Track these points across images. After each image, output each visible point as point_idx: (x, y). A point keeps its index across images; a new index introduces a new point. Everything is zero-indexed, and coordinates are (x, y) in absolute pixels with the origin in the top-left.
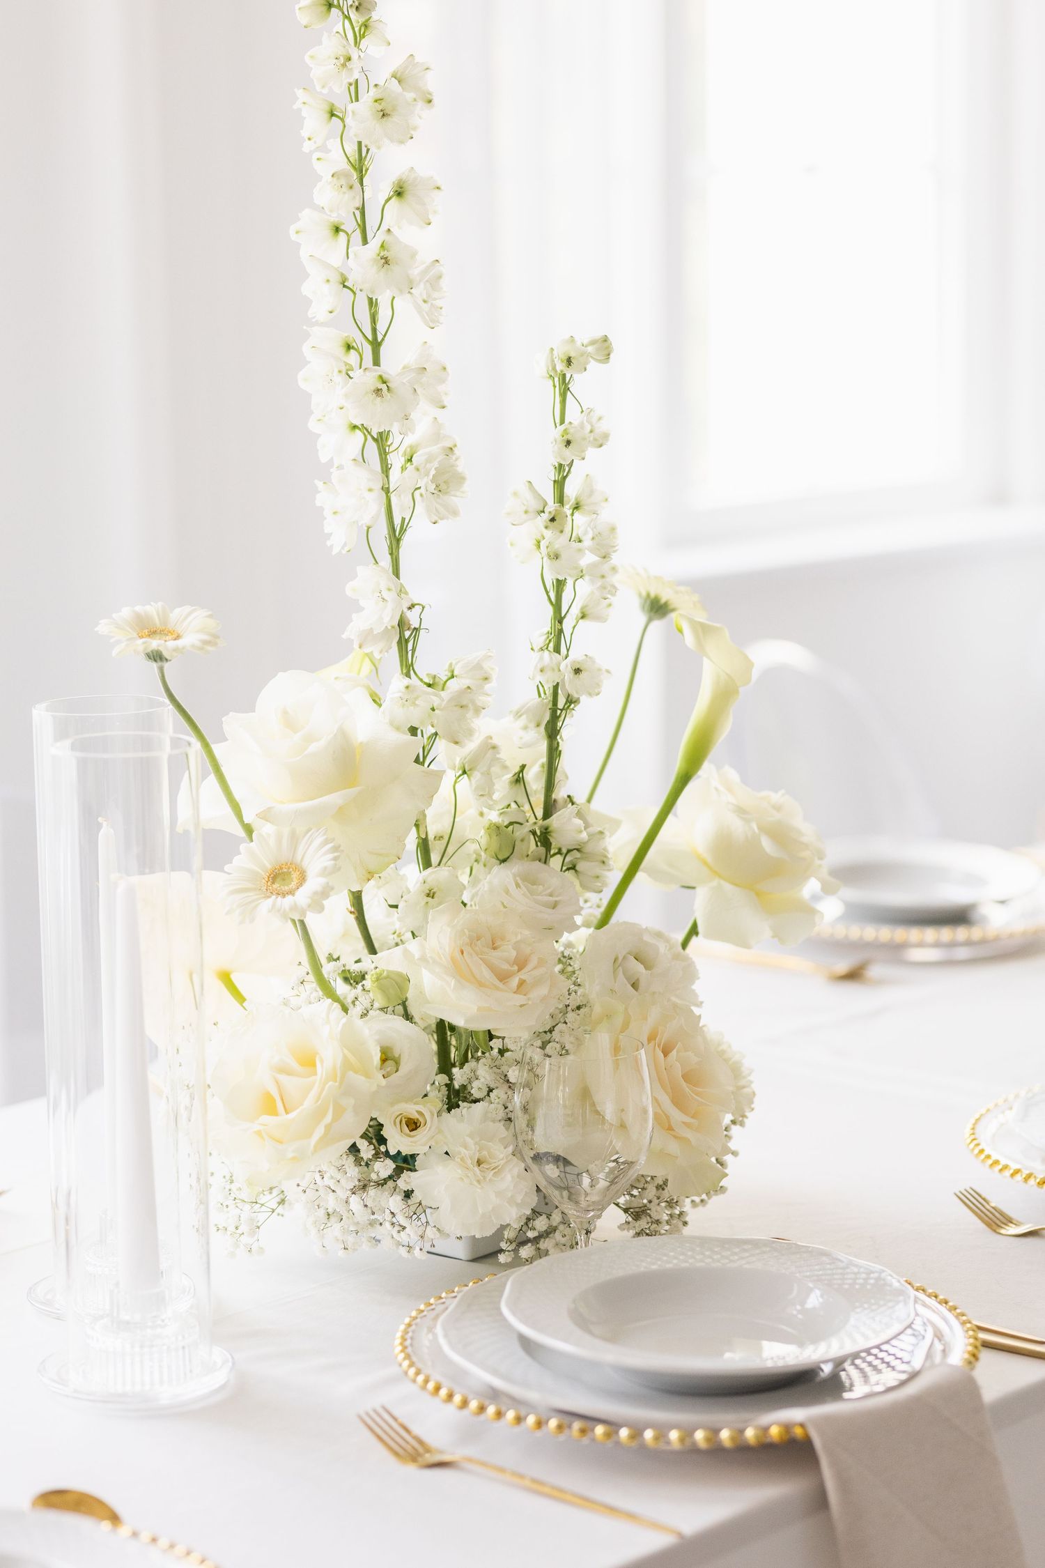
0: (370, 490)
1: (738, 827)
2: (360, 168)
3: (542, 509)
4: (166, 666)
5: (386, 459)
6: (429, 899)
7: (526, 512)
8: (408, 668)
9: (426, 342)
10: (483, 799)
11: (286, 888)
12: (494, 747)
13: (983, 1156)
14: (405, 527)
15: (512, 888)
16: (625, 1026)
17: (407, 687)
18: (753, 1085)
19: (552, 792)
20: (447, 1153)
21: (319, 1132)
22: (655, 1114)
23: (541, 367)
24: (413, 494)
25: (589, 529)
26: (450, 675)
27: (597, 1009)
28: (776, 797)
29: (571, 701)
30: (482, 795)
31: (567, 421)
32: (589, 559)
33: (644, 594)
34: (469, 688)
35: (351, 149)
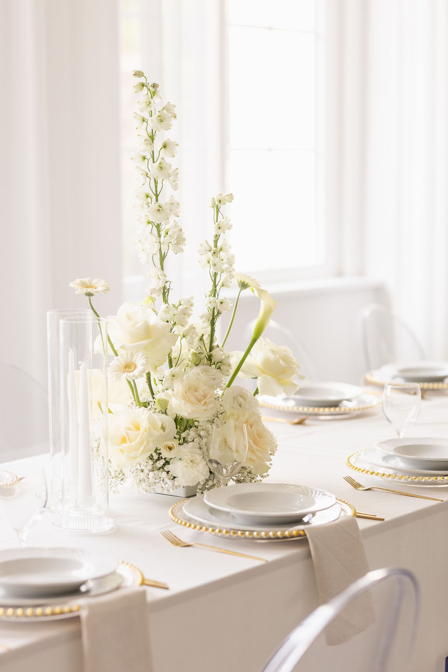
0: (156, 242)
1: (271, 356)
2: (152, 138)
3: (210, 250)
4: (92, 297)
5: (160, 233)
6: (173, 377)
7: (205, 250)
8: (166, 301)
9: (172, 195)
10: (190, 345)
11: (130, 370)
12: (194, 328)
13: (352, 467)
14: (165, 255)
15: (201, 373)
16: (238, 418)
17: (167, 307)
18: (277, 442)
19: (212, 343)
20: (180, 459)
21: (142, 448)
22: (249, 446)
23: (210, 204)
24: (168, 245)
25: (226, 256)
26: (179, 304)
27: (228, 413)
28: (283, 348)
29: (219, 313)
30: (190, 343)
31: (219, 221)
32: (225, 266)
33: (240, 281)
34: (186, 308)
35: (150, 131)
